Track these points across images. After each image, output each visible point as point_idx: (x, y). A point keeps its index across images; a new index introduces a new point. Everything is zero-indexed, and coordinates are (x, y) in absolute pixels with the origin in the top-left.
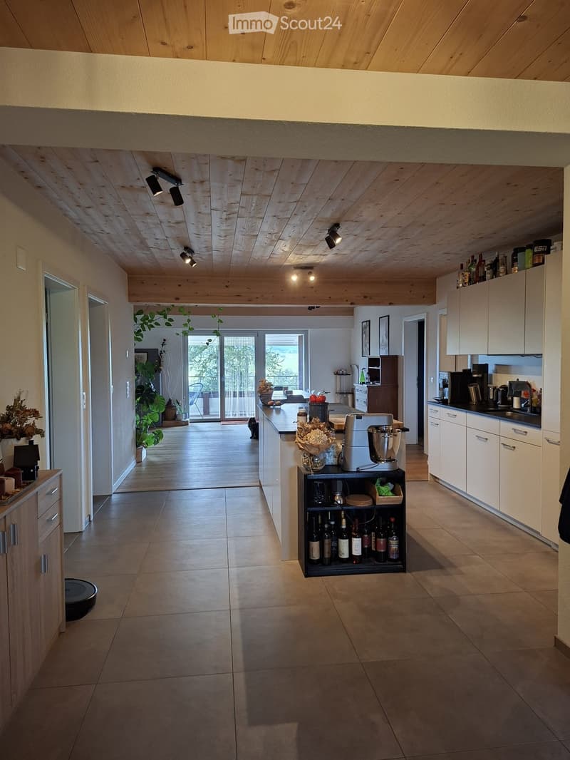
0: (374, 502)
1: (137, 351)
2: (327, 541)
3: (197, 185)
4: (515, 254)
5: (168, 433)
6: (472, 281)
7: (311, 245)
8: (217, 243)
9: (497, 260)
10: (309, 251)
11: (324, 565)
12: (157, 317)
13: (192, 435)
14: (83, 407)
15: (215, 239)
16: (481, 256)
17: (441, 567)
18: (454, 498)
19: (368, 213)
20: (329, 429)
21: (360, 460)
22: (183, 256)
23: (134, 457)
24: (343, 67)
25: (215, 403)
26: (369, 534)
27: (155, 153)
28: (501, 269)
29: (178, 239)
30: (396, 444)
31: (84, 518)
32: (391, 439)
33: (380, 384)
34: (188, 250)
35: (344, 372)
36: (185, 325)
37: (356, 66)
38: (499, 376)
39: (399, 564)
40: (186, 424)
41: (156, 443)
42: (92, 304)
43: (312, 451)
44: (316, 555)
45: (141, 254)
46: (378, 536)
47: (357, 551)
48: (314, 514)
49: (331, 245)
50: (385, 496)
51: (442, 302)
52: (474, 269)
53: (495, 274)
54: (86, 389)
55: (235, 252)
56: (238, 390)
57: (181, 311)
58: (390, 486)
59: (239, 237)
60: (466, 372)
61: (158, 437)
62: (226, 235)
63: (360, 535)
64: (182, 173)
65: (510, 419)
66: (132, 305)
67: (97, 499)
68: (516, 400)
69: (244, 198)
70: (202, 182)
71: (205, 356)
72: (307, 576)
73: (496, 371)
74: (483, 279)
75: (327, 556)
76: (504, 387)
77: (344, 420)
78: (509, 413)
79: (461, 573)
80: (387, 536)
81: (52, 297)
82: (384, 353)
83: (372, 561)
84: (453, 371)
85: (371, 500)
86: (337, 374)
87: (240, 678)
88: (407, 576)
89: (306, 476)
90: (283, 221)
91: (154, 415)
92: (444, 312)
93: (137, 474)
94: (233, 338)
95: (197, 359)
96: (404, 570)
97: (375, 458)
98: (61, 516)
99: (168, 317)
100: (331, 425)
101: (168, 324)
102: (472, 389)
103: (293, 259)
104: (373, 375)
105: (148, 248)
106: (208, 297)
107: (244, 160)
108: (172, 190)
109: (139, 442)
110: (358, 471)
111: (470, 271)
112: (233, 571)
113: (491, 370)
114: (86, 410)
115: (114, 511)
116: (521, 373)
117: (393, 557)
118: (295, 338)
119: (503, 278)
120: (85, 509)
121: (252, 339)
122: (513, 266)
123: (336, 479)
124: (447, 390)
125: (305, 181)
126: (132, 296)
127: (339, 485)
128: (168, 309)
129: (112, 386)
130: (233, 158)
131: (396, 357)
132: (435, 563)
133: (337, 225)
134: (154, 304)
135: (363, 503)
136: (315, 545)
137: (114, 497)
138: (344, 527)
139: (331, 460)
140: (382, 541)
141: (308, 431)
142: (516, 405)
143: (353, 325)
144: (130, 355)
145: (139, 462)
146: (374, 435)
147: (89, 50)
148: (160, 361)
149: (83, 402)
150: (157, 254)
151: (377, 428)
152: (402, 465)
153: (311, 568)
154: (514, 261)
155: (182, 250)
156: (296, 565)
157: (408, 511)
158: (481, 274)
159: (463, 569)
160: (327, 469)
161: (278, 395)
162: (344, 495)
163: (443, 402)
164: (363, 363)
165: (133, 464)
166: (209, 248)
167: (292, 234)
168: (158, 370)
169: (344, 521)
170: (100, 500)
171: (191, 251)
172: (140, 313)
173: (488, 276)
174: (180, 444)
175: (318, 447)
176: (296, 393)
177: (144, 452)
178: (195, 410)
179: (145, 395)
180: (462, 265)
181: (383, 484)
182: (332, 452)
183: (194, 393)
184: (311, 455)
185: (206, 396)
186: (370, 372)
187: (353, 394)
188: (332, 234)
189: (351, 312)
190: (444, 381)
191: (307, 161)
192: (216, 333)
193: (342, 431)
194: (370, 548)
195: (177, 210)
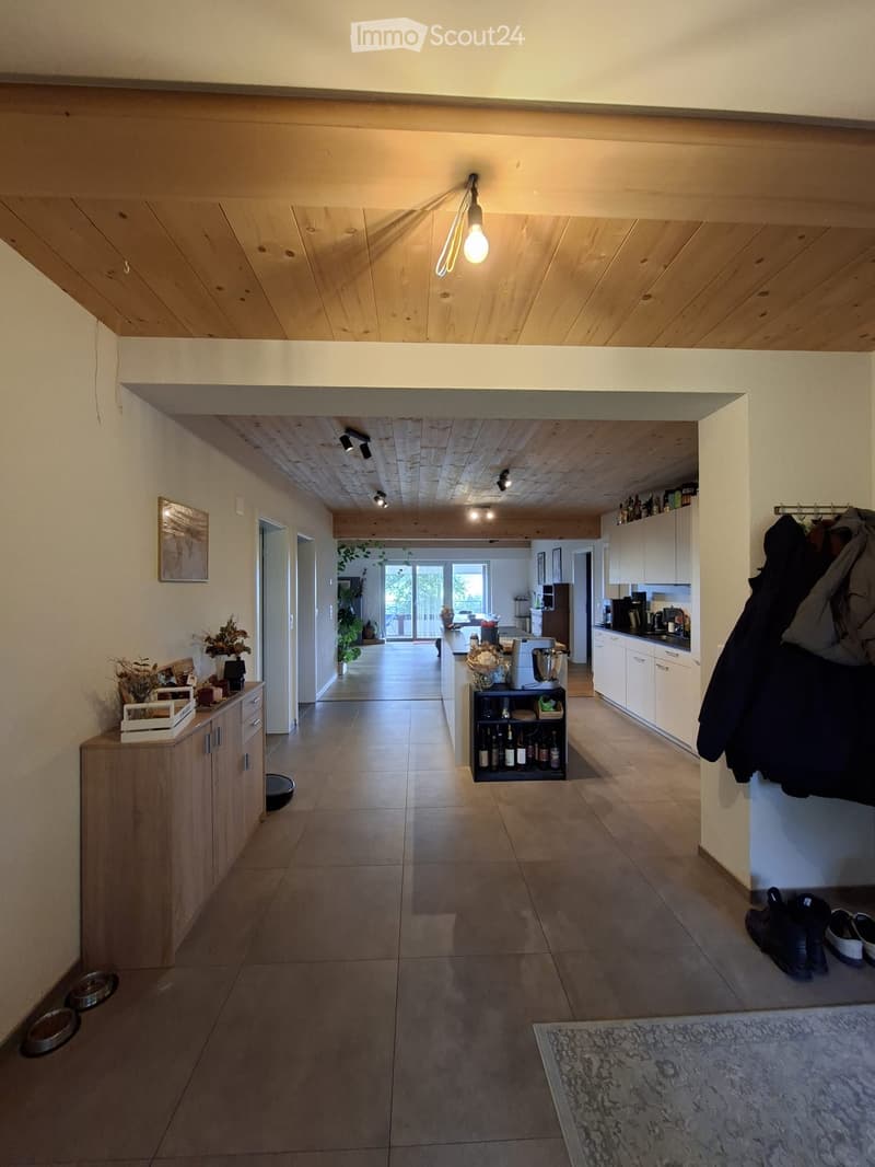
0: (537, 717)
1: (339, 579)
2: (494, 751)
3: (383, 441)
4: (666, 495)
5: (366, 650)
6: (630, 519)
7: (486, 488)
8: (404, 487)
9: (651, 500)
10: (484, 493)
11: (491, 771)
12: (357, 550)
13: (386, 652)
14: (290, 627)
15: (403, 484)
16: (637, 497)
17: (599, 776)
18: (615, 713)
19: (533, 461)
20: (498, 651)
21: (525, 679)
22: (376, 499)
23: (336, 670)
24: (497, 343)
25: (408, 624)
26: (533, 745)
27: (347, 418)
28: (655, 508)
29: (372, 486)
30: (557, 664)
31: (291, 722)
32: (553, 661)
33: (552, 609)
34: (381, 494)
35: (523, 598)
36: (381, 557)
37: (506, 341)
38: (656, 603)
39: (560, 772)
40: (383, 642)
41: (355, 658)
42: (300, 540)
43: (482, 671)
44: (484, 762)
45: (342, 498)
46: (540, 747)
47: (522, 760)
48: (484, 727)
49: (503, 488)
50: (547, 712)
51: (605, 537)
52: (631, 509)
53: (650, 513)
54: (293, 612)
55: (420, 495)
56: (428, 613)
57: (377, 544)
58: (553, 702)
59: (424, 483)
60: (627, 599)
61: (357, 654)
62: (413, 480)
63: (525, 746)
64: (370, 432)
65: (665, 642)
66: (336, 540)
67: (302, 706)
68: (671, 625)
69: (424, 451)
70: (387, 439)
71: (402, 583)
72: (476, 780)
73: (653, 599)
74: (639, 517)
75: (494, 763)
76: (660, 613)
77: (512, 642)
78: (664, 637)
79: (616, 783)
80: (549, 748)
81: (267, 536)
82: (557, 581)
83: (534, 769)
84: (616, 598)
85: (534, 716)
86: (516, 599)
87: (410, 870)
88: (567, 784)
89: (475, 693)
90: (460, 469)
91: (354, 634)
92: (607, 545)
93: (339, 685)
94: (424, 568)
95: (395, 585)
96: (564, 778)
97: (539, 677)
98: (264, 720)
99: (367, 550)
100: (499, 648)
101: (366, 557)
102: (632, 614)
103: (472, 500)
104: (547, 601)
105: (349, 493)
106: (398, 533)
107: (419, 420)
108: (362, 446)
109: (340, 657)
110: (523, 690)
111: (628, 510)
112: (412, 774)
113: (649, 597)
114: (293, 630)
115: (317, 716)
116: (674, 601)
117: (554, 766)
118: (480, 567)
119: (656, 516)
120: (292, 714)
121: (441, 568)
122: (664, 506)
123: (504, 696)
124: (610, 615)
125: (474, 435)
126: (337, 533)
127: (506, 701)
128: (367, 544)
129: (316, 611)
130: (411, 419)
131: (568, 585)
132: (592, 772)
133: (507, 471)
134: (354, 539)
135: (528, 718)
136: (484, 754)
137: (318, 704)
138: (510, 738)
139: (499, 679)
140: (544, 752)
141: (478, 652)
142: (671, 628)
143: (530, 556)
144: (333, 583)
145: (340, 674)
146: (538, 657)
147: (286, 338)
148: (361, 587)
149: (290, 623)
150: (355, 497)
151: (541, 650)
152: (564, 684)
153: (480, 774)
154: (666, 501)
155: (375, 494)
156: (467, 771)
157: (569, 724)
158: (637, 513)
159: (618, 778)
160: (496, 686)
161: (458, 618)
162: (510, 710)
163: (606, 626)
164: (540, 591)
165: (335, 676)
166: (398, 492)
167: (469, 479)
168: (359, 595)
169: (510, 733)
170: (305, 707)
171: (383, 495)
172: (343, 547)
173: (643, 514)
174: (376, 661)
175: (487, 667)
176: (479, 616)
177: (345, 665)
178: (391, 630)
179: (346, 618)
180: (621, 506)
181: (545, 701)
182: (501, 672)
183: (389, 616)
184: (481, 674)
185: (401, 619)
186: (545, 598)
187: (530, 617)
188: (503, 478)
189: (529, 545)
190: (607, 607)
191: (473, 420)
192: (407, 563)
193: (510, 653)
194: (534, 757)
195: (368, 462)
